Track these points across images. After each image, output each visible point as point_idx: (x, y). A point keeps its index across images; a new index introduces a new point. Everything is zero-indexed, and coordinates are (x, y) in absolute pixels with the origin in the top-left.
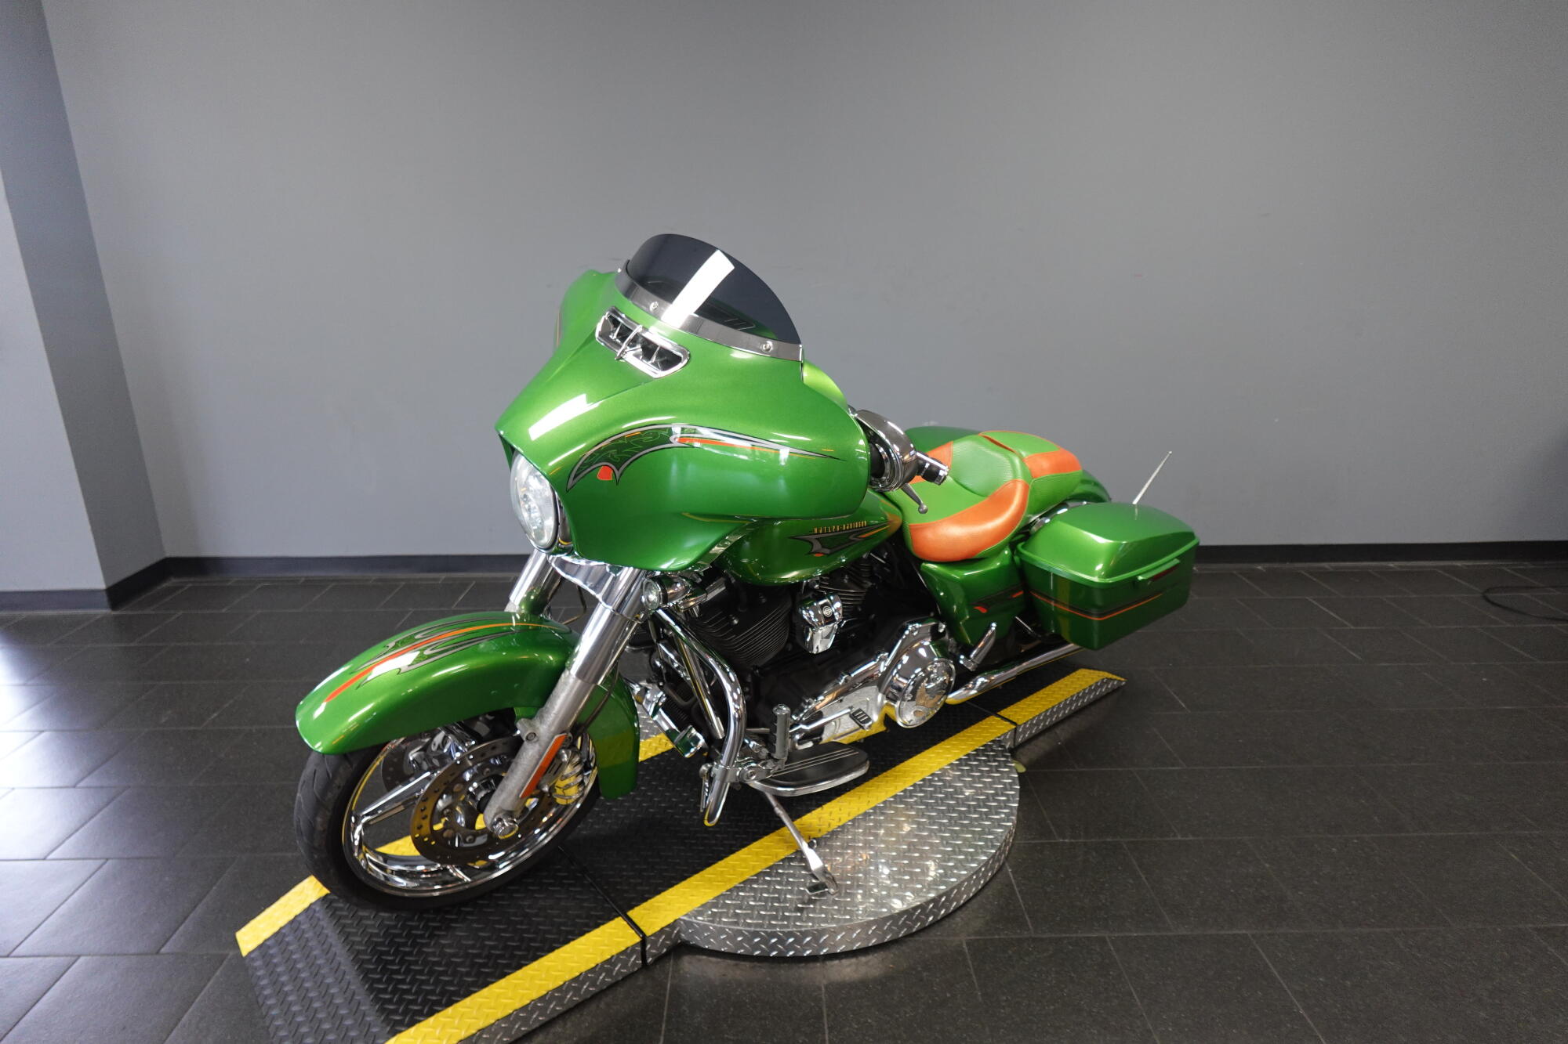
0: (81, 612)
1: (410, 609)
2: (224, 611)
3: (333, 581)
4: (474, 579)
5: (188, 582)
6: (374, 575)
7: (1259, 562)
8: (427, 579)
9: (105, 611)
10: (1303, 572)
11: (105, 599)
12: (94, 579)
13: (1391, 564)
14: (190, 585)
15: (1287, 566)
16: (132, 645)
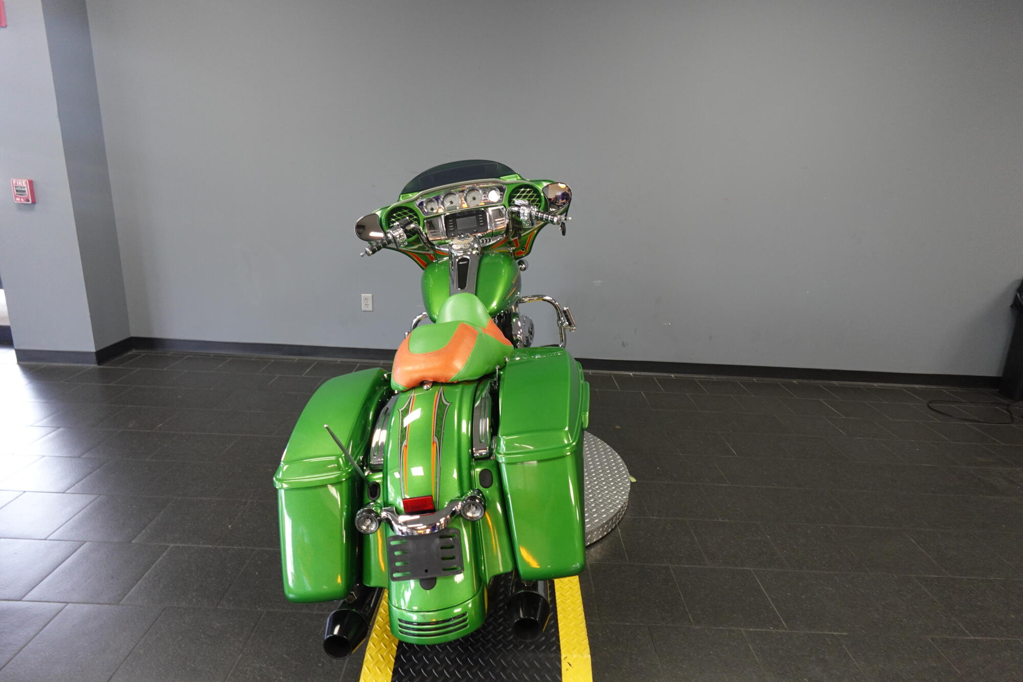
0: (80, 365)
1: (277, 375)
2: (165, 369)
3: (229, 357)
4: (316, 361)
5: (143, 353)
6: (256, 355)
7: (794, 378)
8: (288, 359)
9: (94, 366)
10: (821, 386)
11: (94, 358)
12: (90, 346)
13: (876, 385)
14: (144, 354)
15: (812, 382)
16: (111, 384)
